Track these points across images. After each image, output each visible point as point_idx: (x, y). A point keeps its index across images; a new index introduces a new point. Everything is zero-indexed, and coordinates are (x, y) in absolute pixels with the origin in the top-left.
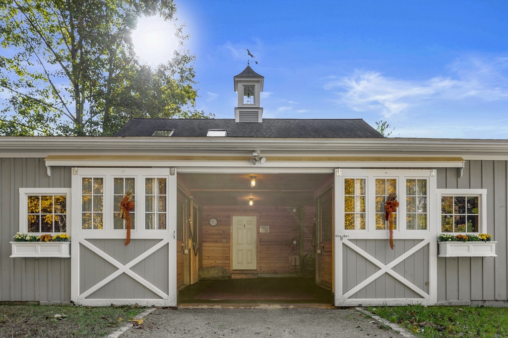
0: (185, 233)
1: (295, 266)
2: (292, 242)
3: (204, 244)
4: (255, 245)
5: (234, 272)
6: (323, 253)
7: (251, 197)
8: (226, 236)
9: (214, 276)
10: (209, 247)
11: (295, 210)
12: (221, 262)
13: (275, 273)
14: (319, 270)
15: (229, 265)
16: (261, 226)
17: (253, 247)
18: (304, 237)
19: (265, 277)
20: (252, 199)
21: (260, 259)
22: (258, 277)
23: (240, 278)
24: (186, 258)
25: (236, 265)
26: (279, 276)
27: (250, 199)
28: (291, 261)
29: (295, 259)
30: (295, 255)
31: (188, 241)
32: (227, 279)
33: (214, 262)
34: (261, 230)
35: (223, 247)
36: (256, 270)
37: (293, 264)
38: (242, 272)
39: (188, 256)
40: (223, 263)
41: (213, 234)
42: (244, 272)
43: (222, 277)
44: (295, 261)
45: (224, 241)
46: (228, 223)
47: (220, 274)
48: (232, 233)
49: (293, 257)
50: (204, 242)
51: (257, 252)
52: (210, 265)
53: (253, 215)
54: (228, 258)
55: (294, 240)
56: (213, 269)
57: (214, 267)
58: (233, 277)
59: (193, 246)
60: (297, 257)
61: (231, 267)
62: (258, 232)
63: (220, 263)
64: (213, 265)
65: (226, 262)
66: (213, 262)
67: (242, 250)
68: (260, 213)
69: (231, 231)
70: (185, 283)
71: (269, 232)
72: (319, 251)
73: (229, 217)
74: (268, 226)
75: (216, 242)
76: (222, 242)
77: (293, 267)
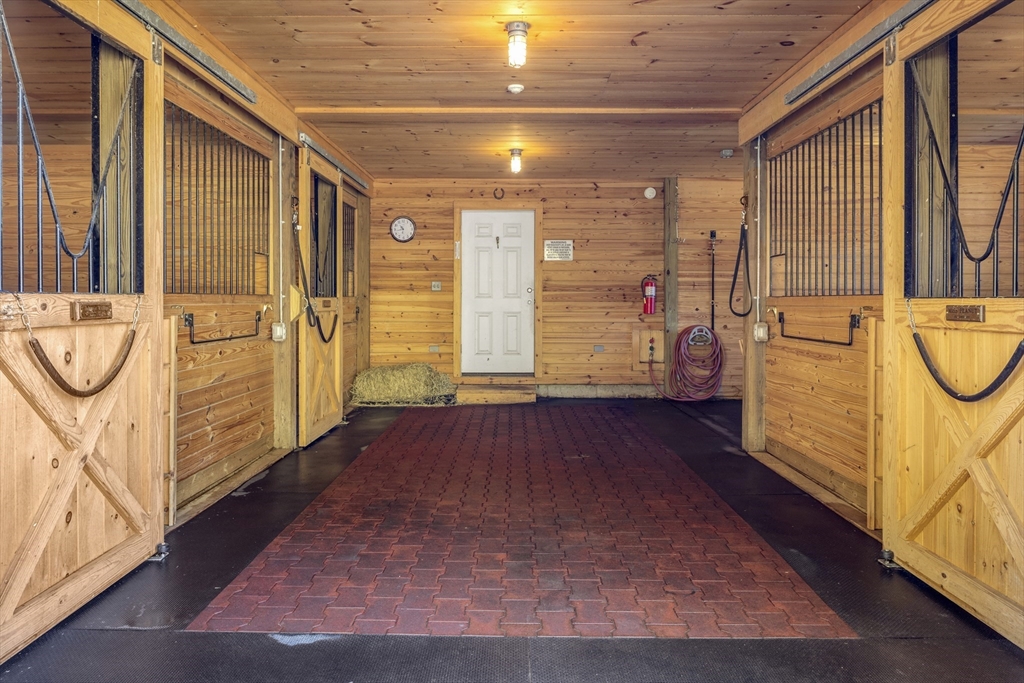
0: (276, 264)
1: (651, 362)
2: (644, 291)
3: (376, 296)
4: (528, 297)
5: (467, 380)
6: (779, 341)
7: (516, 144)
8: (443, 272)
9: (403, 396)
10: (389, 303)
11: (650, 193)
12: (424, 349)
13: (589, 384)
14: (760, 401)
15: (451, 359)
16: (547, 242)
17: (523, 306)
18: (679, 276)
19: (560, 395)
20: (520, 152)
21: (543, 339)
22: (539, 398)
23: (482, 402)
24: (281, 356)
25: (469, 361)
26: (601, 393)
27: (513, 152)
28: (640, 348)
29: (652, 341)
30: (650, 328)
31: (287, 292)
32: (442, 405)
33: (405, 350)
34: (550, 254)
35: (431, 304)
36: (532, 375)
37: (646, 357)
38: (491, 380)
39: (287, 349)
40: (431, 354)
41: (401, 266)
42: (496, 381)
43: (426, 400)
44: (652, 348)
45: (436, 285)
46: (448, 231)
47: (422, 391)
48: (460, 261)
49: (647, 335)
50: (376, 288)
51: (537, 320)
52: (392, 360)
53: (524, 209)
54: (446, 336)
55: (647, 285)
56: (398, 374)
57: (402, 367)
58: (463, 398)
59: (310, 310)
60: (659, 336)
61: (455, 365)
62: (540, 262)
63: (422, 354)
64: (401, 359)
65: (443, 349)
66: (403, 349)
67: (488, 314)
68: (544, 200)
69: (457, 257)
70: (276, 444)
71: (571, 258)
72: (760, 333)
73: (450, 213)
74: (570, 242)
75: (412, 289)
76: (428, 289)
77: (646, 367)
